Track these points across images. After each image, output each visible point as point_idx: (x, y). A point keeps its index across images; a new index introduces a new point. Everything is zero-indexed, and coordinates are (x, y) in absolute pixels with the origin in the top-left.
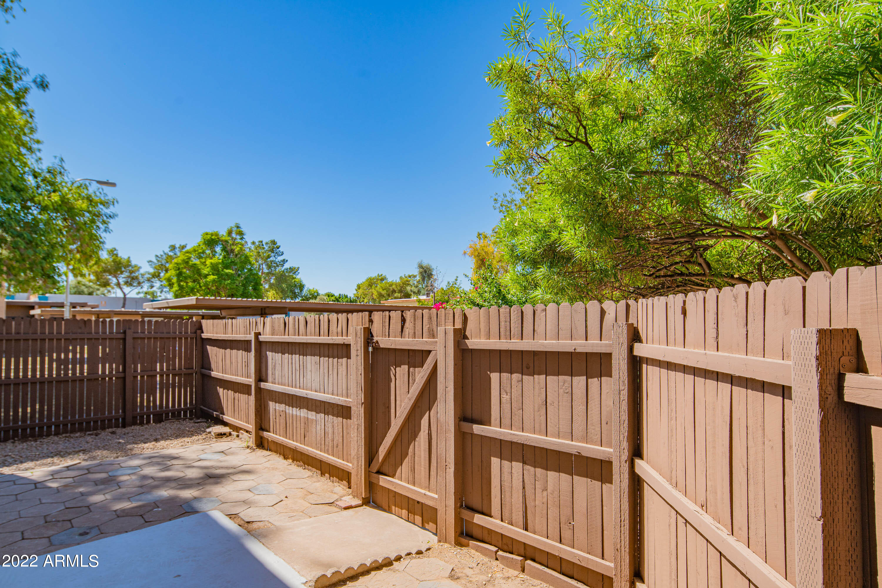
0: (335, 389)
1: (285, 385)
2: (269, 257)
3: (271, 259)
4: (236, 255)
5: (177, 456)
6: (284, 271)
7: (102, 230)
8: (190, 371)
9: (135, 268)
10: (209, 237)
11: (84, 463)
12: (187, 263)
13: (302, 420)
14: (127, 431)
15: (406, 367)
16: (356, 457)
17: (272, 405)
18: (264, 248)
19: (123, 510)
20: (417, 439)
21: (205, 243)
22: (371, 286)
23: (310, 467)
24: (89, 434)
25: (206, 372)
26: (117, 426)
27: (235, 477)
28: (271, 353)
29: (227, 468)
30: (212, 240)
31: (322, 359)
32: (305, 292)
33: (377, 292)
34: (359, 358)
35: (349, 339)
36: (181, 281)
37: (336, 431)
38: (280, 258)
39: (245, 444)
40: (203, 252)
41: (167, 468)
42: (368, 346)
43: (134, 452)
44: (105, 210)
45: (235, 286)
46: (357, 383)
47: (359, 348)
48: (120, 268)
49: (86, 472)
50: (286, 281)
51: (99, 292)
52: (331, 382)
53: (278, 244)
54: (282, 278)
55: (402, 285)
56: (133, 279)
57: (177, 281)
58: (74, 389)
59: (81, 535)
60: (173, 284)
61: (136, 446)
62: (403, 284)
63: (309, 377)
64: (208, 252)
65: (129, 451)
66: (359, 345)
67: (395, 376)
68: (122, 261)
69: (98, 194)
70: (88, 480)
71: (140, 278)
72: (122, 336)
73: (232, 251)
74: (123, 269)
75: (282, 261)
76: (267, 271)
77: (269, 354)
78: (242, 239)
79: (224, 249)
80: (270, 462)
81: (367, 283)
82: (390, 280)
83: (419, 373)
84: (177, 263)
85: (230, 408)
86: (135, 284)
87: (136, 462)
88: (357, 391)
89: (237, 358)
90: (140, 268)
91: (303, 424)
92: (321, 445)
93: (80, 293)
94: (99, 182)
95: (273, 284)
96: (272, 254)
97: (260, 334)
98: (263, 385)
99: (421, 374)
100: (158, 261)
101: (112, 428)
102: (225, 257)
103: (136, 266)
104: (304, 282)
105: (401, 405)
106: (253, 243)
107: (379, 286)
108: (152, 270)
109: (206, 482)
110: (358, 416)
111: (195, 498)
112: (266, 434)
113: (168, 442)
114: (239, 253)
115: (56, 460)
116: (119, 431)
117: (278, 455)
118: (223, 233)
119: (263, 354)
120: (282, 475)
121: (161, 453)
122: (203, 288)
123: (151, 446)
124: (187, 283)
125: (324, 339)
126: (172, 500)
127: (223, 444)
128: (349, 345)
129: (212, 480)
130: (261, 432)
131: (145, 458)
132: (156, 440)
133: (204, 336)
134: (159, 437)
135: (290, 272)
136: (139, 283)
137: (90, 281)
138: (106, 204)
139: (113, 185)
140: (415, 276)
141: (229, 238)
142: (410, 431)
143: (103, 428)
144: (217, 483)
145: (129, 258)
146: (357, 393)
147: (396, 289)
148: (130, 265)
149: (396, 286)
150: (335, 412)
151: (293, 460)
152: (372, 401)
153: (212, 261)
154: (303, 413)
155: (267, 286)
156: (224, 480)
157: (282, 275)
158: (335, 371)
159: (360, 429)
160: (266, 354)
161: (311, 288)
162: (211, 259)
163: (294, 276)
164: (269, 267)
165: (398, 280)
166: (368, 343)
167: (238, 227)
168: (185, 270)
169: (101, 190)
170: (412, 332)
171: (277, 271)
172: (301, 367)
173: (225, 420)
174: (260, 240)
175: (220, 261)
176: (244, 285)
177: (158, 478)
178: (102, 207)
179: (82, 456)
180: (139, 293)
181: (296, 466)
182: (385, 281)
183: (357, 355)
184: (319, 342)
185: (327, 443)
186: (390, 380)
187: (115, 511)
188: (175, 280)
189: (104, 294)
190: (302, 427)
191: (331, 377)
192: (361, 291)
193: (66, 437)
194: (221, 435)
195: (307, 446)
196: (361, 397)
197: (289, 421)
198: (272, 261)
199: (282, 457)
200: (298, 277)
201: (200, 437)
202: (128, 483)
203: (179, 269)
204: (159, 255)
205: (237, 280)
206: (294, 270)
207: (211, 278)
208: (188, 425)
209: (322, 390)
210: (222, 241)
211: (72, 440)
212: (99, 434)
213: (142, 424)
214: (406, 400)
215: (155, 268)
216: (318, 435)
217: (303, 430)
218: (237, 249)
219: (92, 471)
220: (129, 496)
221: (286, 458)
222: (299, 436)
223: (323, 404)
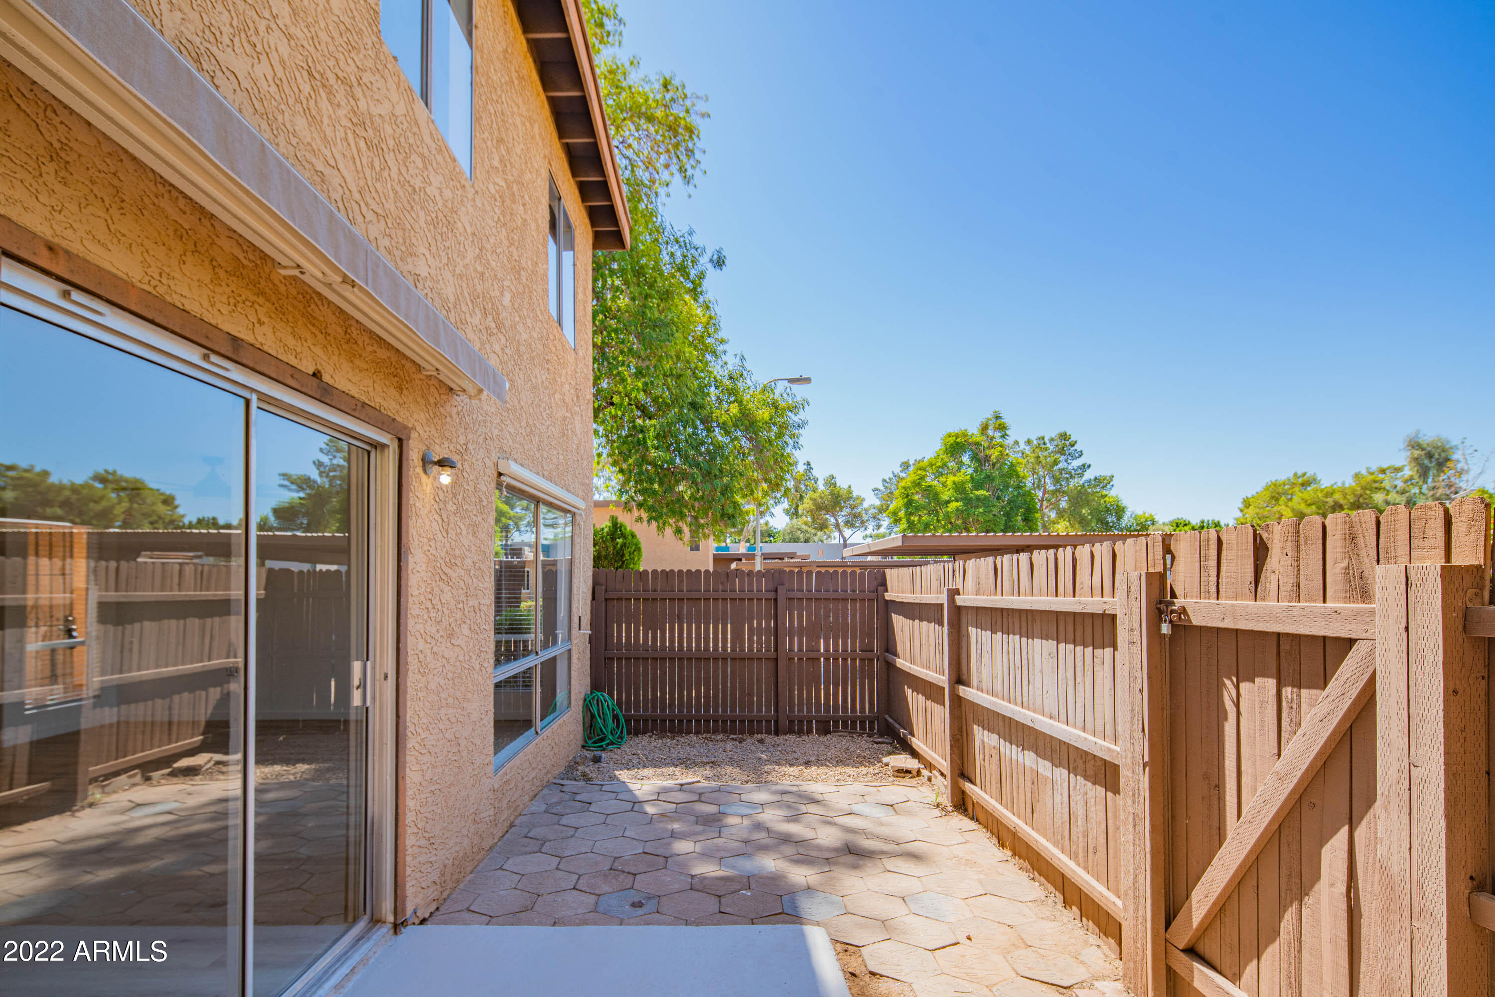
0: (1089, 719)
1: (997, 696)
2: (1056, 463)
3: (1060, 466)
4: (994, 465)
5: (820, 797)
6: (1083, 486)
7: (790, 446)
8: (868, 655)
9: (857, 501)
10: (952, 440)
11: (704, 784)
12: (919, 485)
13: (1028, 773)
14: (778, 742)
15: (1271, 683)
16: (1131, 893)
17: (977, 730)
18: (1046, 449)
19: (703, 879)
20: (1308, 901)
21: (946, 452)
22: (1277, 500)
23: (1042, 879)
24: (732, 739)
25: (890, 656)
26: (769, 732)
27: (890, 864)
28: (974, 629)
29: (886, 840)
30: (958, 444)
31: (1062, 646)
32: (1126, 520)
33: (1293, 510)
34: (1136, 648)
35: (1114, 604)
36: (911, 514)
37: (1092, 815)
38: (1076, 463)
39: (932, 798)
40: (945, 465)
41: (794, 818)
42: (1160, 620)
43: (770, 778)
44: (794, 418)
45: (991, 516)
46: (1133, 710)
47: (1136, 626)
48: (838, 503)
49: (696, 798)
50: (1088, 503)
51: (816, 539)
52: (1080, 700)
53: (1073, 439)
54: (1080, 498)
55: (1359, 491)
56: (855, 516)
57: (906, 515)
58: (716, 671)
59: (633, 905)
60: (900, 519)
61: (777, 768)
62: (1364, 488)
63: (1038, 684)
64: (951, 465)
65: (765, 776)
66: (1136, 617)
67: (1237, 705)
68: (841, 492)
69: (785, 395)
70: (691, 813)
71: (864, 515)
72: (771, 595)
73: (987, 458)
74: (843, 504)
75: (1079, 468)
76: (1052, 488)
77: (972, 631)
78: (1003, 437)
79: (975, 458)
80: (967, 846)
81: (1268, 494)
82: (1326, 482)
83: (1312, 706)
84: (904, 488)
85: (920, 725)
86: (857, 525)
87: (762, 796)
88: (1132, 731)
89: (928, 636)
90: (863, 500)
91: (1028, 784)
92: (1063, 837)
93: (796, 540)
94: (791, 381)
95: (1064, 510)
96: (1062, 458)
97: (957, 592)
98: (962, 690)
99: (1321, 709)
100: (886, 488)
101: (762, 733)
102: (976, 471)
103: (858, 498)
104: (1125, 502)
105: (1255, 790)
106: (1029, 442)
107: (1296, 499)
108: (877, 503)
109: (841, 859)
110: (1136, 792)
111: (809, 889)
112: (968, 786)
113: (823, 770)
114: (998, 461)
115: (677, 771)
116: (770, 739)
117: (989, 835)
118: (973, 430)
119: (964, 632)
120: (980, 881)
121: (802, 788)
122: (943, 523)
123: (797, 773)
124: (920, 516)
125: (1065, 603)
126: (775, 879)
127: (897, 791)
128: (1113, 617)
129: (850, 859)
130: (961, 781)
131: (775, 793)
132: (807, 764)
133: (888, 596)
134: (813, 759)
135: (1095, 486)
136: (862, 522)
137: (806, 523)
138: (794, 409)
139: (807, 380)
140: (1397, 470)
141: (984, 438)
142: (1284, 872)
143: (751, 733)
144: (855, 867)
145: (850, 487)
146: (1132, 737)
147: (1342, 501)
148: (851, 498)
149: (1345, 496)
150: (1090, 772)
151: (1014, 854)
152: (1172, 760)
153: (956, 479)
154: (1029, 759)
155: (1053, 515)
156: (869, 863)
157: (1080, 492)
158: (1089, 674)
159: (1140, 828)
160: (968, 631)
161: (1139, 512)
162: (955, 475)
163: (1104, 492)
164: (1056, 480)
165: (1349, 482)
166: (1160, 612)
167: (998, 418)
168: (916, 497)
169: (788, 390)
170: (1288, 582)
171: (1071, 486)
172: (1025, 662)
173: (914, 746)
174: (1040, 435)
175: (968, 477)
176: (1007, 514)
177: (775, 832)
178: (790, 414)
179: (708, 771)
180: (865, 537)
181: (1016, 869)
182: (1313, 486)
183: (1132, 643)
184: (1055, 608)
185: (1074, 837)
186: (1222, 715)
187: (693, 876)
188: (902, 514)
189: (822, 541)
190: (1028, 790)
191: (1080, 688)
192: (1251, 511)
193: (706, 738)
194: (903, 772)
195: (1038, 831)
196: (1142, 746)
197: (1006, 772)
198: (1061, 471)
199: (995, 840)
200: (1113, 493)
201: (871, 770)
202: (733, 830)
203: (907, 496)
204: (887, 479)
205: (994, 506)
206: (1102, 482)
207: (954, 505)
208: (861, 745)
209: (1063, 717)
210: (970, 444)
211: (710, 744)
212: (744, 740)
213: (800, 733)
214: (1270, 779)
215: (882, 499)
216: (1057, 816)
217: (1029, 795)
218: (994, 454)
219: (703, 799)
220: (723, 854)
221: (1002, 845)
222: (1022, 805)
223: (1064, 749)
